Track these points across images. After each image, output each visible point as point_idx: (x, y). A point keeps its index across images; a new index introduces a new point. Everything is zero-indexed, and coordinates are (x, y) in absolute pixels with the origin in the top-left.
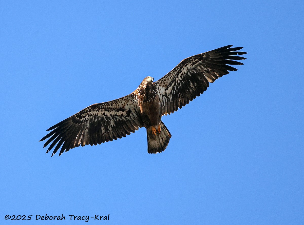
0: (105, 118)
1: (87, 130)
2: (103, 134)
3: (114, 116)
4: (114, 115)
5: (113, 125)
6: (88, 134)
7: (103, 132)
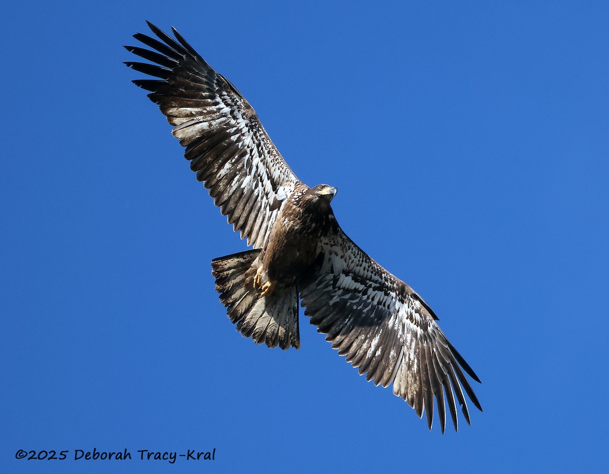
0: (247, 156)
1: (205, 125)
2: (218, 175)
3: (259, 178)
4: (259, 175)
5: (244, 188)
6: (200, 132)
7: (223, 172)
